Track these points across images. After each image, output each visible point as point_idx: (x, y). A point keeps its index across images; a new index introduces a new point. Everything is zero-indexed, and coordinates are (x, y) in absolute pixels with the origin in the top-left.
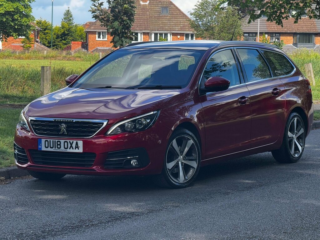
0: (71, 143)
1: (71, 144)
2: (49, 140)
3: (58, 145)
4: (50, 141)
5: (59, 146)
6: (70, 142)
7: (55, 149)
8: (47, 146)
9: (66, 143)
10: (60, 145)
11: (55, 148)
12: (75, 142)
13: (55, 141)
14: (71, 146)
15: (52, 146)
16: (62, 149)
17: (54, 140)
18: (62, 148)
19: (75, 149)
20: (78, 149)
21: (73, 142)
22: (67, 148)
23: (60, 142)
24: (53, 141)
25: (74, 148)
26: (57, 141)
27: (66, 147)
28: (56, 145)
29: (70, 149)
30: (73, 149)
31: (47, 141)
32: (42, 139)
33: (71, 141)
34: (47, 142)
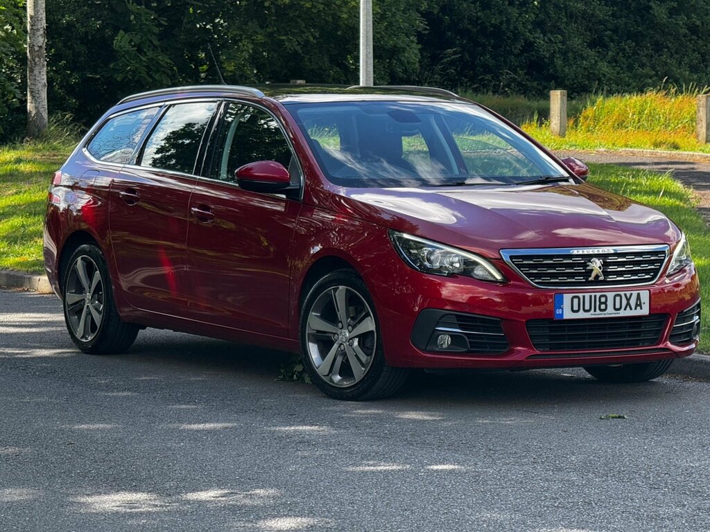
0: (628, 297)
1: (628, 300)
2: (581, 295)
3: (601, 303)
4: (584, 297)
5: (603, 307)
6: (625, 295)
7: (594, 313)
8: (576, 308)
9: (618, 299)
10: (605, 303)
11: (595, 311)
12: (635, 293)
13: (595, 296)
14: (628, 304)
15: (587, 307)
16: (610, 312)
17: (593, 294)
18: (610, 309)
19: (636, 309)
20: (641, 308)
21: (631, 294)
22: (619, 309)
23: (605, 296)
24: (591, 296)
25: (633, 307)
26: (598, 295)
27: (618, 306)
28: (598, 303)
29: (625, 309)
30: (631, 309)
31: (578, 297)
32: (564, 295)
33: (628, 293)
34: (576, 301)
